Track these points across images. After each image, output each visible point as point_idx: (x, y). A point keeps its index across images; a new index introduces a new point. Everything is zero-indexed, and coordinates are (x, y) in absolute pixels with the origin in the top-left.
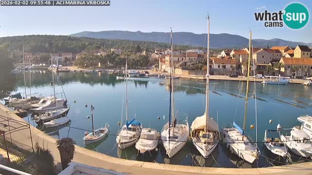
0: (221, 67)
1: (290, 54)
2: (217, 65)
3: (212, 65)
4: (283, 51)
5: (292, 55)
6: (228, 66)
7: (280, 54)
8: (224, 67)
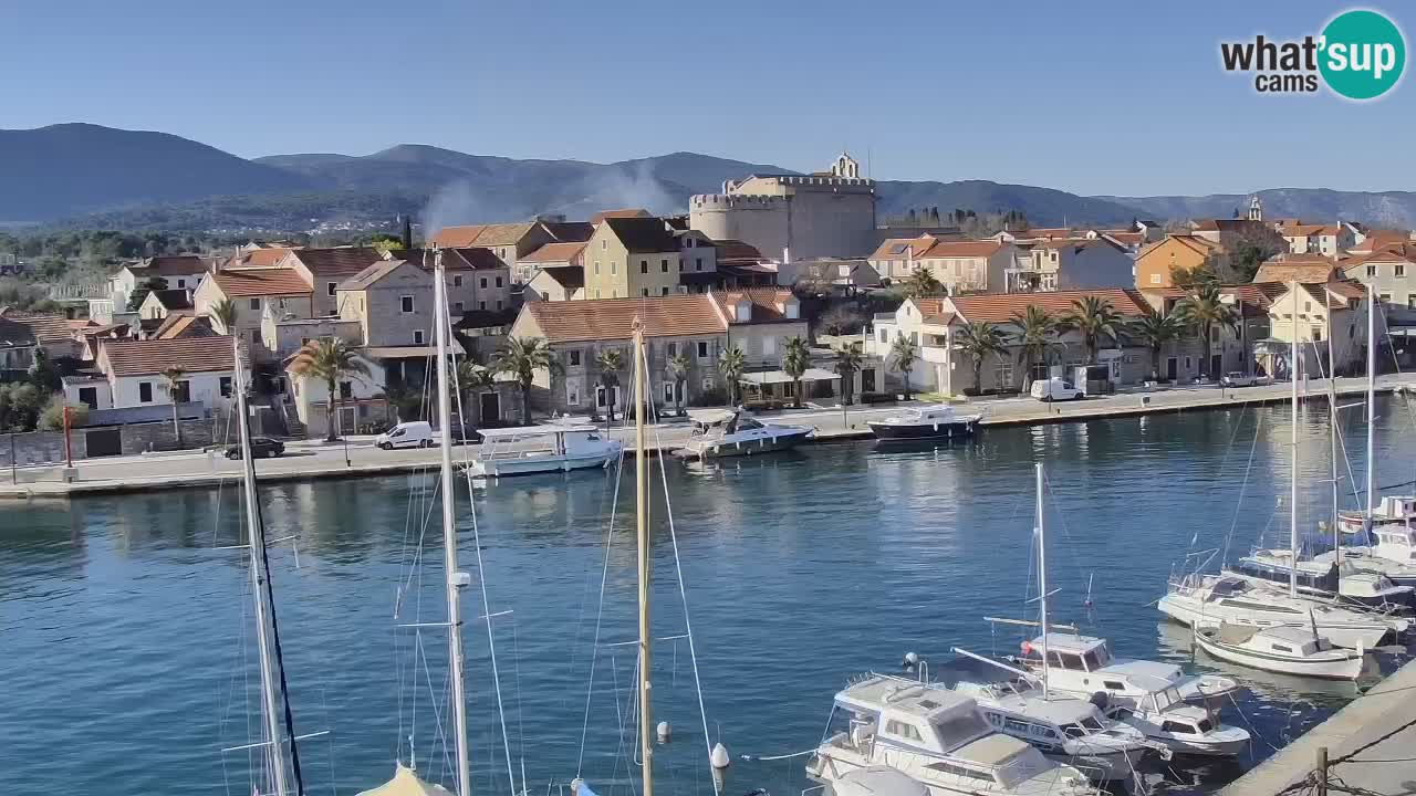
0: (160, 397)
1: (556, 273)
2: (133, 385)
3: (99, 387)
4: (511, 251)
5: (571, 277)
6: (203, 386)
7: (496, 273)
8: (181, 394)
